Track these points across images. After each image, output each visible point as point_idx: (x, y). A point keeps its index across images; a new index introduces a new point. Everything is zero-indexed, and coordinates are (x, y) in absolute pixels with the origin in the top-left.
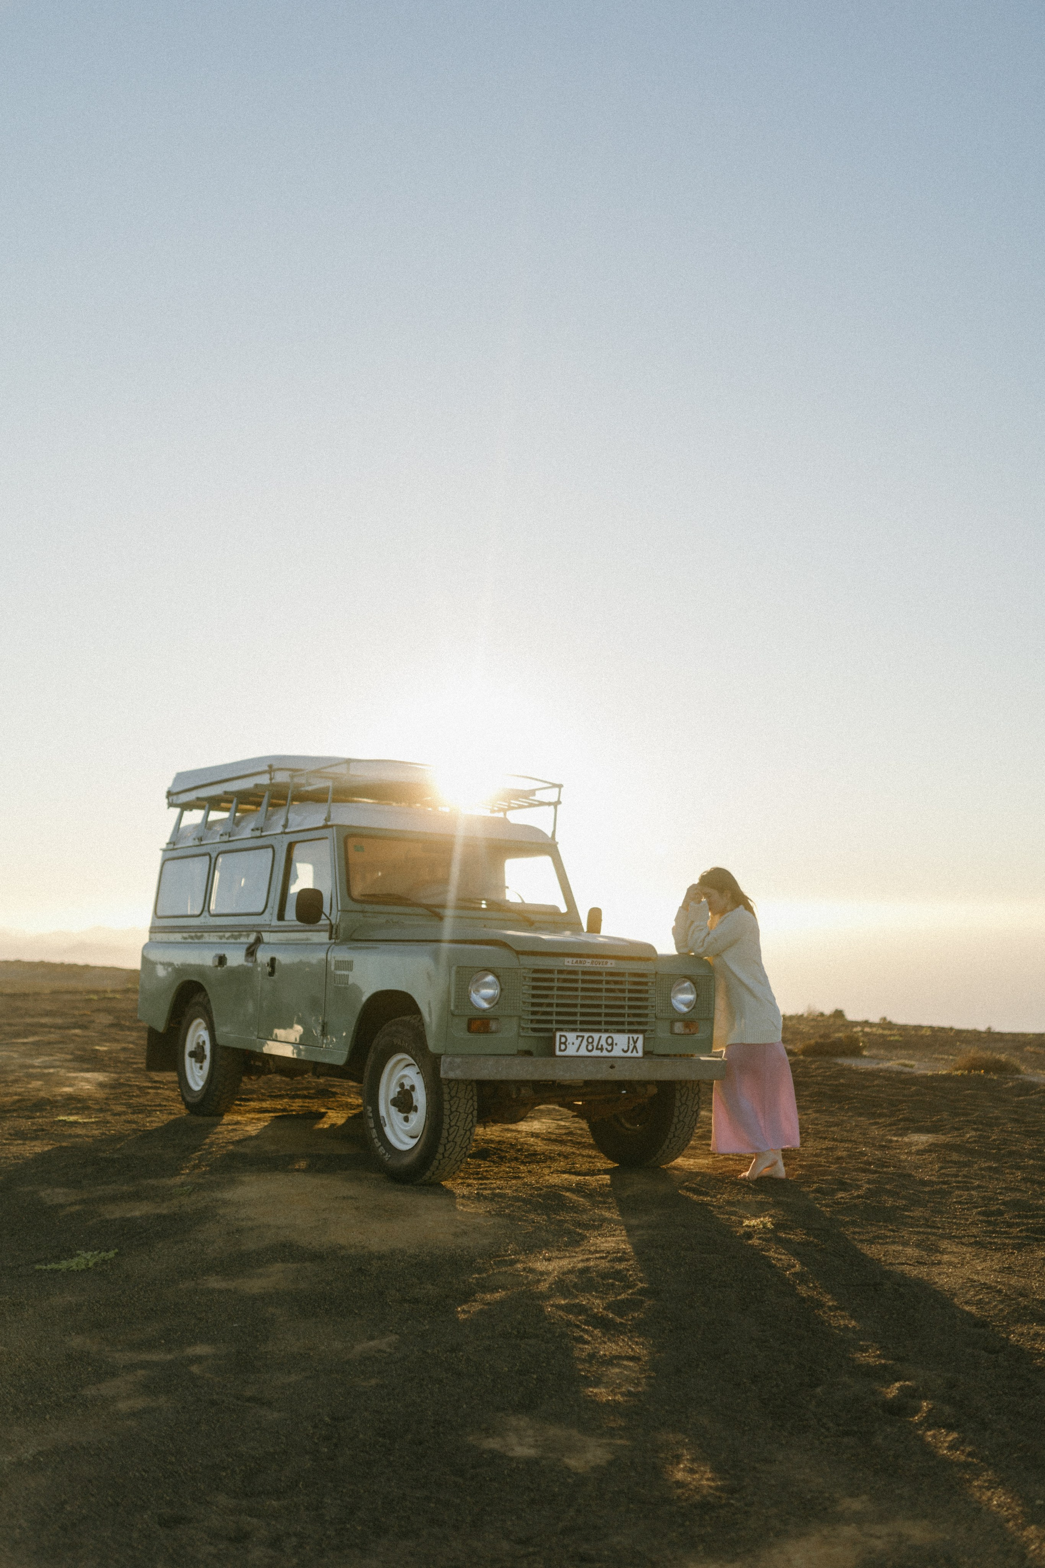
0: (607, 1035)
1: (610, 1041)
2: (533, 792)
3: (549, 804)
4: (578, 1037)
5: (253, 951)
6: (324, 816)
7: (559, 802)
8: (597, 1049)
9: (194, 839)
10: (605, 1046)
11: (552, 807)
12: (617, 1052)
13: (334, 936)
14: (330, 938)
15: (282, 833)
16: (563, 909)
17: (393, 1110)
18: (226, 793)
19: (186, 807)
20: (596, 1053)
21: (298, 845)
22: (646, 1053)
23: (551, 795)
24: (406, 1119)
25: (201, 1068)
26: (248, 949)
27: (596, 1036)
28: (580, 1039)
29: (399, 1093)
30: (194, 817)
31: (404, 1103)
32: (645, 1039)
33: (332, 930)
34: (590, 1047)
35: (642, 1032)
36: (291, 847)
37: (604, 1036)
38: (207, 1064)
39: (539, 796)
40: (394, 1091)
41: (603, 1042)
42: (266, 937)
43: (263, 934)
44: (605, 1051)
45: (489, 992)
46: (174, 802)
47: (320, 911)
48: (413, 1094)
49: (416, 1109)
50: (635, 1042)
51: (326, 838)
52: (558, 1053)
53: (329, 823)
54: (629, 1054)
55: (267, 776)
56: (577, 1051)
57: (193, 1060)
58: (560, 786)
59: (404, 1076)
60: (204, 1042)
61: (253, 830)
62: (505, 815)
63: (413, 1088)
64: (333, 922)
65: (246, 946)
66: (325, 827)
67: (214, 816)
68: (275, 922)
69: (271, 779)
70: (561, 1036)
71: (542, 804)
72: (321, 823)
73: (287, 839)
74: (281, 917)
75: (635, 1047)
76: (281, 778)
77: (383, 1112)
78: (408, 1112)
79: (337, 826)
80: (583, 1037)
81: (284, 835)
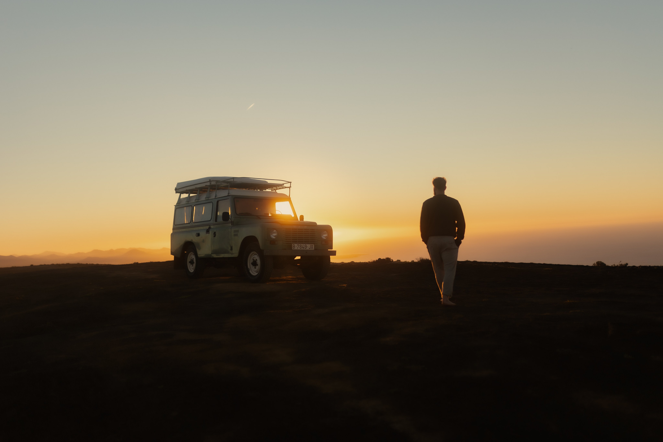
0: (305, 244)
1: (306, 246)
2: (283, 184)
3: (288, 187)
4: (297, 245)
5: (209, 231)
6: (228, 193)
7: (290, 187)
8: (303, 248)
9: (186, 202)
10: (304, 247)
11: (289, 188)
12: (308, 249)
13: (233, 224)
14: (232, 225)
15: (215, 198)
16: (293, 216)
17: (251, 265)
18: (196, 188)
19: (182, 193)
20: (302, 249)
21: (220, 202)
22: (315, 249)
23: (288, 185)
24: (255, 268)
25: (193, 266)
26: (207, 230)
27: (302, 245)
28: (298, 245)
29: (253, 261)
30: (184, 196)
31: (254, 264)
32: (315, 246)
33: (232, 223)
34: (301, 248)
35: (314, 244)
36: (218, 202)
37: (304, 245)
38: (194, 265)
39: (285, 185)
40: (252, 261)
41: (304, 246)
42: (212, 227)
43: (211, 226)
44: (304, 248)
45: (275, 234)
46: (178, 191)
47: (229, 218)
48: (257, 261)
49: (257, 265)
50: (312, 246)
51: (229, 199)
52: (293, 249)
53: (229, 195)
54: (311, 249)
55: (209, 183)
56: (298, 248)
57: (190, 264)
58: (291, 182)
59: (254, 257)
60: (193, 259)
61: (206, 198)
62: (276, 191)
63: (256, 260)
64: (232, 221)
65: (206, 230)
66: (228, 196)
67: (191, 195)
68: (215, 222)
69: (210, 184)
70: (293, 245)
71: (286, 187)
72: (227, 195)
73: (216, 200)
74: (216, 221)
75: (312, 247)
76: (213, 183)
77: (249, 267)
78: (256, 266)
79: (231, 195)
80: (299, 245)
81: (216, 199)
